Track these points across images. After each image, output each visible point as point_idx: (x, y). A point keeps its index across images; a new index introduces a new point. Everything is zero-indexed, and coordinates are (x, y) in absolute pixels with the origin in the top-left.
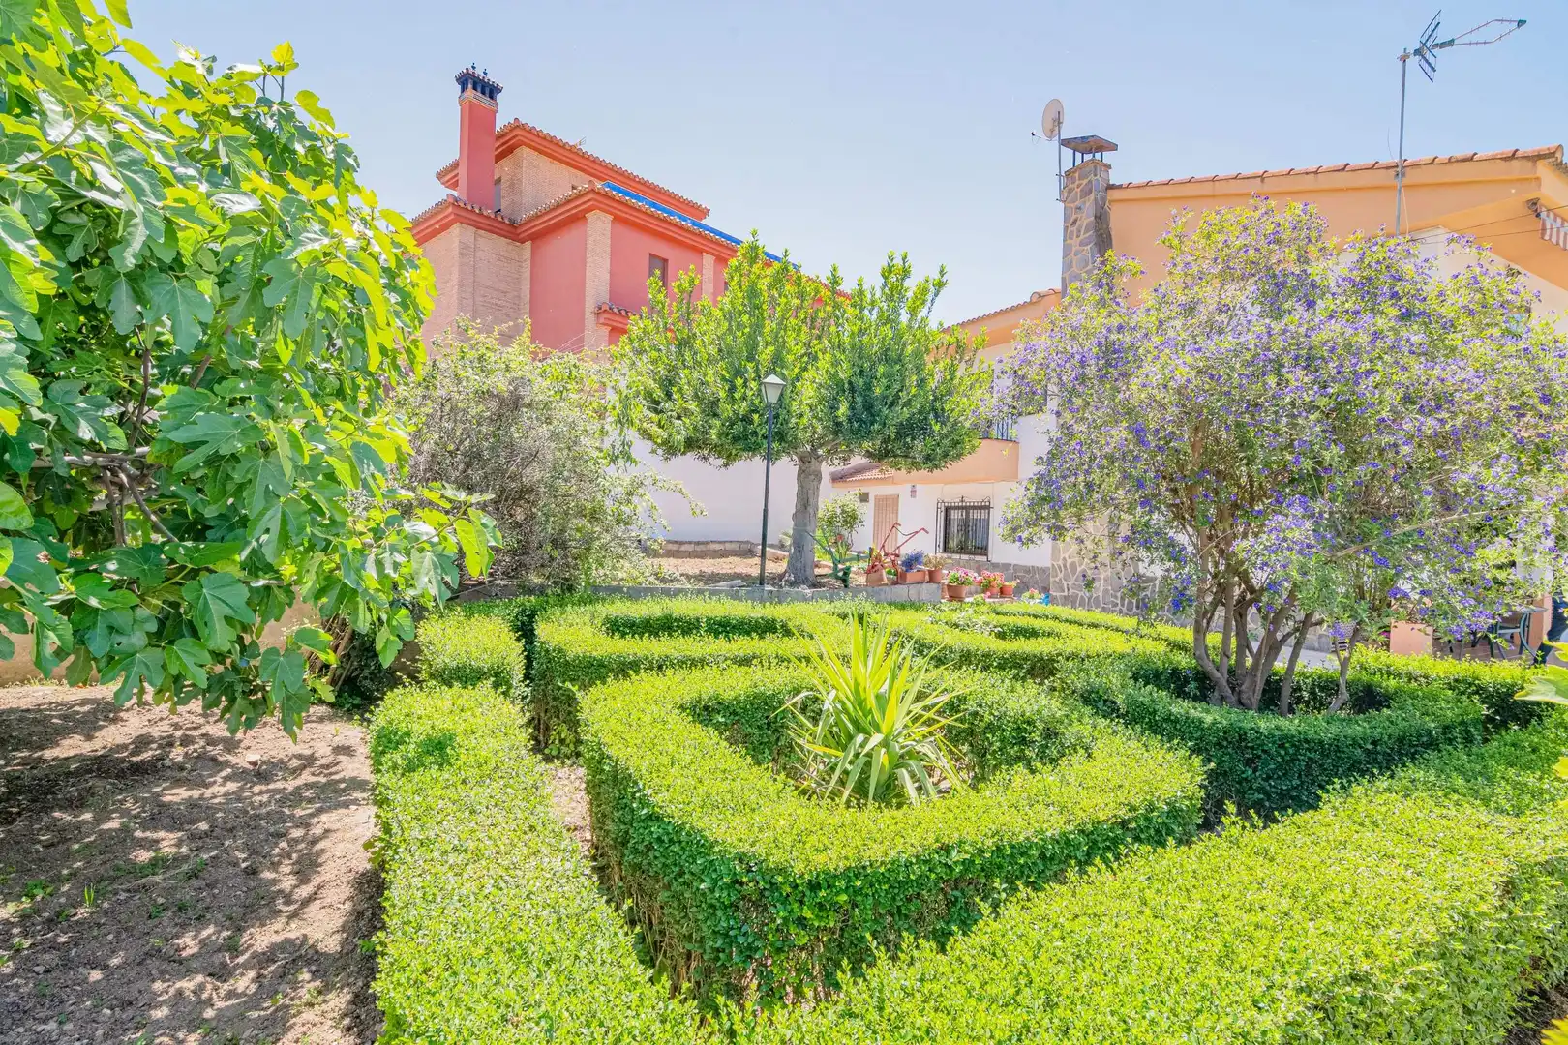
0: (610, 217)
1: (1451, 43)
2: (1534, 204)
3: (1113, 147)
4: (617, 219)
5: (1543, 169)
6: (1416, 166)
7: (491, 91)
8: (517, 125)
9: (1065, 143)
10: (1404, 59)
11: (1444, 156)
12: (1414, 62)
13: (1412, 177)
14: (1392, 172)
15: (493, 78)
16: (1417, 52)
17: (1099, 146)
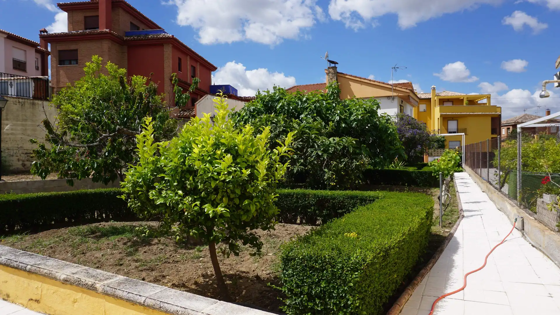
0: (172, 45)
1: (398, 68)
2: (409, 96)
3: (337, 63)
9: (329, 61)
17: (335, 63)
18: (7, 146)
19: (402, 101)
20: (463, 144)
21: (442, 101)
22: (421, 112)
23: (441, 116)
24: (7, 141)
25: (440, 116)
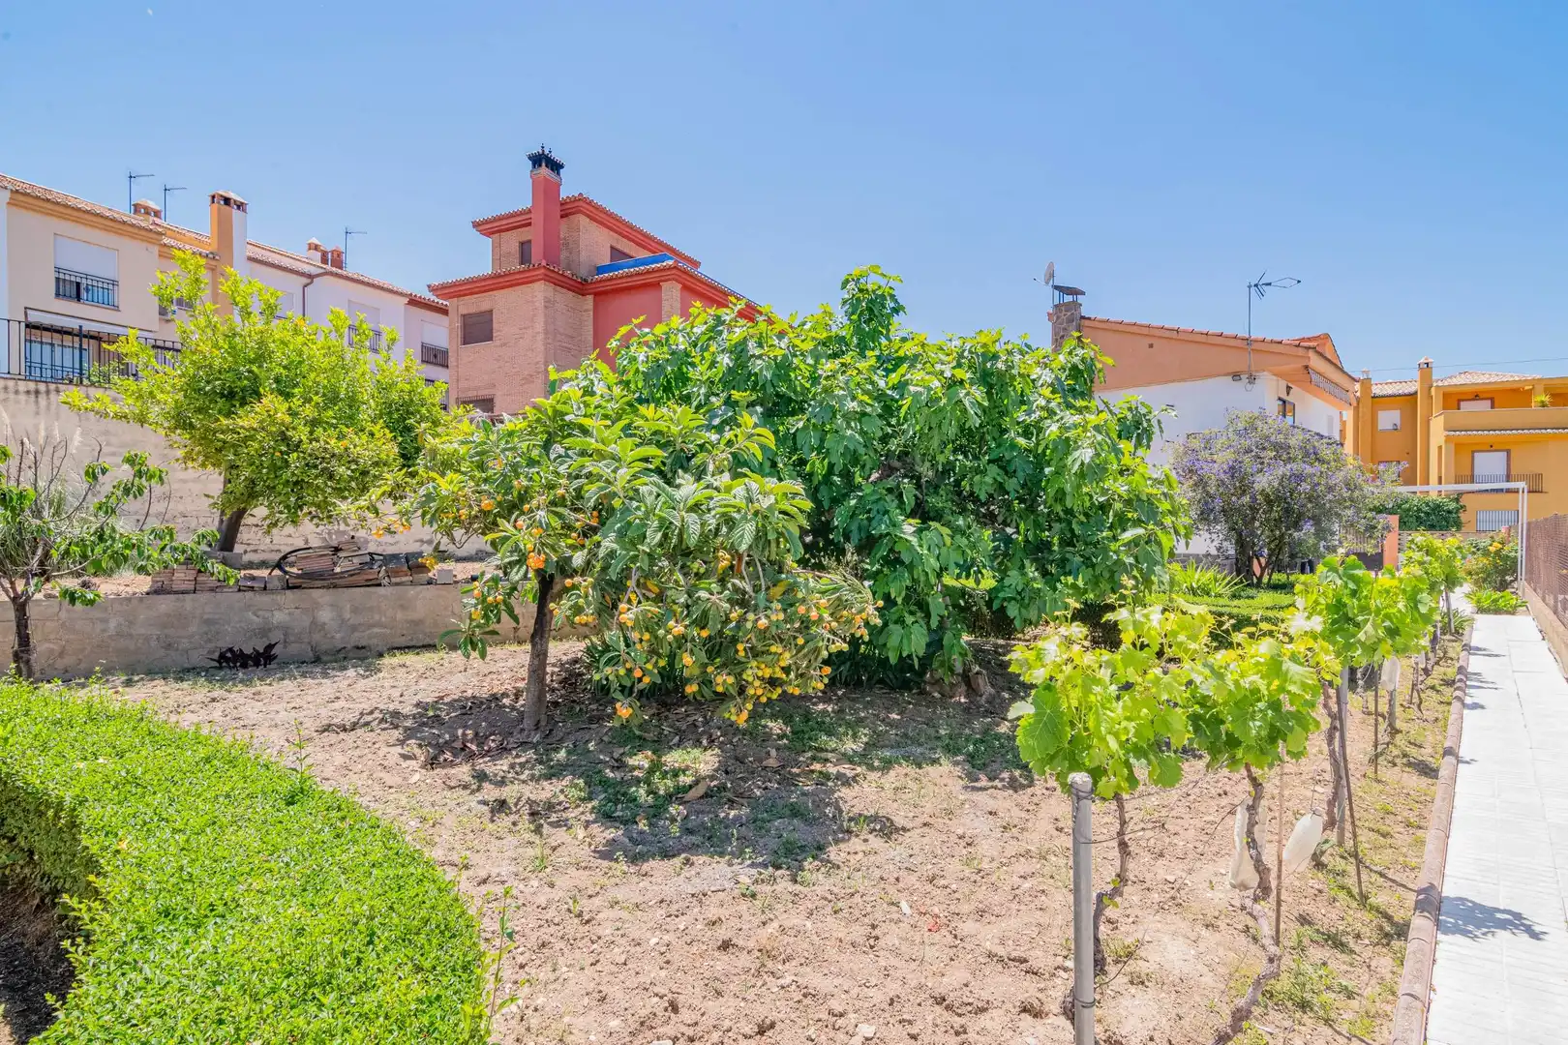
0: (680, 286)
1: (1270, 284)
2: (1307, 367)
3: (1083, 293)
4: (685, 288)
5: (1311, 354)
6: (1256, 341)
7: (556, 166)
8: (580, 199)
9: (1056, 288)
10: (1250, 287)
11: (1269, 338)
12: (1253, 289)
13: (1255, 346)
14: (1245, 342)
15: (556, 156)
16: (1256, 285)
17: (1075, 292)
18: (181, 508)
19: (1289, 388)
20: (1524, 518)
21: (1454, 399)
22: (1384, 431)
23: (1448, 439)
24: (181, 498)
25: (1446, 442)
